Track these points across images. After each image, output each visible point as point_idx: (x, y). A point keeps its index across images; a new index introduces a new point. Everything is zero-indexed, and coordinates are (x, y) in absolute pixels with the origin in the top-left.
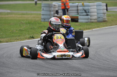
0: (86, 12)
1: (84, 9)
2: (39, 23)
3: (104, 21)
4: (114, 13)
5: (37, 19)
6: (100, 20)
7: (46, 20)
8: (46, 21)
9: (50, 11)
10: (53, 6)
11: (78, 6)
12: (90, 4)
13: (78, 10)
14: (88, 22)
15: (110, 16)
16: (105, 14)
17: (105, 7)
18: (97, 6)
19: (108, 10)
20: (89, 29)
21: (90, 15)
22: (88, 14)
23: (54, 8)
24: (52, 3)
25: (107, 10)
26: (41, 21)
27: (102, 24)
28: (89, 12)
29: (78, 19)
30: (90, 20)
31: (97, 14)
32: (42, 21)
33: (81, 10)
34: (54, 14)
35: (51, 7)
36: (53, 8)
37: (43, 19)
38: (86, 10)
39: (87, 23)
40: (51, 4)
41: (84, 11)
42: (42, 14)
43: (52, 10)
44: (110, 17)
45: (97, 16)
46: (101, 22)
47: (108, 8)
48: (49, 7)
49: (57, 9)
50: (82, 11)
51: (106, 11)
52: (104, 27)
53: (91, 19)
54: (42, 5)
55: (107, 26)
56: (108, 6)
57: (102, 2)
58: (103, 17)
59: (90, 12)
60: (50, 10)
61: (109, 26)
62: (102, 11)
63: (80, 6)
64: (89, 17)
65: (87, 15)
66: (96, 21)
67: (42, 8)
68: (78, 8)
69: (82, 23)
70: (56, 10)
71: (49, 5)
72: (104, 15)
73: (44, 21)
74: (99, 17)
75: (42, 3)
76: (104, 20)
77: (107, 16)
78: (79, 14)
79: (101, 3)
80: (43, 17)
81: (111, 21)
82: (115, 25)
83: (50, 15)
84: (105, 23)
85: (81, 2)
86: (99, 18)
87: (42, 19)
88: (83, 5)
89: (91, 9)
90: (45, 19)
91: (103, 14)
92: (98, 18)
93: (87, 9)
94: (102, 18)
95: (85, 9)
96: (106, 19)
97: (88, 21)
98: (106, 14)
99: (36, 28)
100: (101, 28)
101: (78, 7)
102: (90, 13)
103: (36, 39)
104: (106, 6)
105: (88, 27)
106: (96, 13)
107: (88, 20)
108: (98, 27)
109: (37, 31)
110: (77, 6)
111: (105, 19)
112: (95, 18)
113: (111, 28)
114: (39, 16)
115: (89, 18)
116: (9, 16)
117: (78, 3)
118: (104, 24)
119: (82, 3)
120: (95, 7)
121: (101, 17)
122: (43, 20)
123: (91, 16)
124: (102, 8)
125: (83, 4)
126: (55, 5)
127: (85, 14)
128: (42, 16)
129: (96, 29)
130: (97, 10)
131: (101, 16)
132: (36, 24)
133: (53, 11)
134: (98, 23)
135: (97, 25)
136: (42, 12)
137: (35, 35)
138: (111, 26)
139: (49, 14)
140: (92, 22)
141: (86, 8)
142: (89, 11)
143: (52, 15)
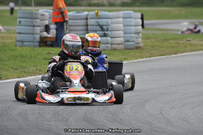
0: (103, 30)
1: (98, 23)
2: (11, 50)
3: (138, 48)
4: (157, 32)
6: (128, 45)
7: (25, 43)
8: (26, 46)
9: (34, 26)
10: (40, 16)
11: (88, 17)
12: (110, 14)
13: (87, 25)
14: (106, 49)
15: (149, 38)
16: (138, 33)
17: (140, 20)
18: (123, 18)
19: (145, 26)
21: (109, 35)
22: (106, 32)
23: (41, 20)
24: (38, 10)
25: (143, 26)
26: (16, 46)
27: (132, 53)
28: (108, 30)
30: (109, 45)
31: (125, 33)
32: (18, 45)
33: (93, 25)
34: (41, 32)
35: (35, 19)
36: (38, 20)
37: (19, 41)
38: (103, 26)
39: (104, 50)
40: (36, 12)
41: (98, 28)
42: (17, 31)
43: (38, 24)
44: (148, 41)
45: (124, 37)
46: (130, 49)
47: (145, 22)
48: (32, 18)
49: (47, 22)
50: (95, 27)
51: (141, 27)
52: (137, 59)
53: (111, 44)
54: (19, 15)
55: (142, 58)
56: (145, 18)
57: (135, 11)
58: (135, 39)
59: (110, 29)
60: (34, 24)
61: (147, 57)
62: (133, 27)
63: (91, 18)
64: (109, 38)
65: (105, 35)
66: (122, 46)
67: (19, 19)
68: (87, 22)
70: (44, 25)
71: (32, 13)
72: (137, 35)
73: (22, 46)
74: (128, 39)
75: (20, 10)
76: (137, 45)
77: (142, 39)
79: (132, 12)
80: (19, 37)
81: (151, 48)
82: (158, 56)
83: (33, 34)
84: (139, 51)
85: (94, 10)
86: (128, 41)
87: (17, 41)
88: (97, 16)
89: (112, 23)
90: (23, 42)
91: (136, 33)
92: (125, 42)
93: (105, 23)
94: (133, 42)
95: (101, 24)
96: (142, 45)
97: (107, 47)
98: (140, 35)
99: (5, 60)
100: (131, 61)
101: (87, 19)
102: (111, 31)
103: (3, 80)
104: (142, 18)
106: (122, 32)
107: (107, 45)
109: (6, 65)
110: (85, 17)
111: (138, 43)
112: (120, 42)
113: (150, 61)
114: (12, 35)
115: (108, 41)
117: (89, 11)
118: (137, 52)
119: (96, 11)
120: (121, 20)
121: (132, 39)
122: (20, 43)
123: (111, 38)
124: (133, 21)
125: (97, 14)
126: (43, 15)
127: (102, 32)
128: (18, 35)
130: (124, 26)
131: (131, 37)
132: (6, 50)
133: (38, 26)
134: (125, 51)
135: (123, 55)
136: (18, 28)
138: (150, 57)
139: (31, 32)
140: (115, 50)
141: (103, 22)
142: (109, 27)
143: (37, 34)
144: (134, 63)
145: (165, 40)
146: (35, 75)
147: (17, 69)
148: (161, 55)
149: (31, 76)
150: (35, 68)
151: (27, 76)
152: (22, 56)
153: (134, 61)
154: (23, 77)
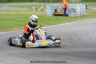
0: (74, 10)
2: (45, 17)
3: (85, 16)
5: (44, 14)
11: (69, 6)
13: (68, 9)
15: (88, 13)
16: (85, 11)
18: (80, 6)
20: (76, 21)
22: (75, 11)
23: (54, 7)
24: (53, 4)
25: (86, 9)
27: (83, 18)
28: (75, 10)
29: (69, 15)
31: (81, 11)
33: (70, 9)
35: (52, 7)
37: (47, 14)
39: (74, 17)
41: (72, 10)
43: (53, 9)
47: (87, 7)
49: (56, 8)
55: (86, 19)
65: (74, 12)
69: (71, 17)
72: (84, 12)
76: (85, 15)
77: (86, 13)
78: (70, 11)
79: (83, 4)
86: (82, 14)
89: (77, 8)
93: (74, 8)
95: (73, 8)
96: (86, 15)
98: (86, 12)
99: (43, 21)
100: (83, 20)
101: (68, 7)
104: (86, 6)
105: (75, 19)
106: (79, 11)
108: (81, 20)
111: (85, 14)
112: (79, 14)
113: (89, 20)
115: (75, 14)
116: (26, 12)
117: (69, 4)
118: (85, 17)
120: (79, 7)
126: (54, 6)
127: (73, 11)
129: (80, 21)
130: (80, 9)
135: (80, 18)
137: (42, 25)
140: (78, 17)
144: (84, 21)
145: (94, 13)
146: (52, 25)
147: (47, 23)
148: (92, 18)
149: (51, 25)
150: (52, 23)
151: (50, 26)
152: (48, 19)
153: (84, 20)
154: (49, 26)
